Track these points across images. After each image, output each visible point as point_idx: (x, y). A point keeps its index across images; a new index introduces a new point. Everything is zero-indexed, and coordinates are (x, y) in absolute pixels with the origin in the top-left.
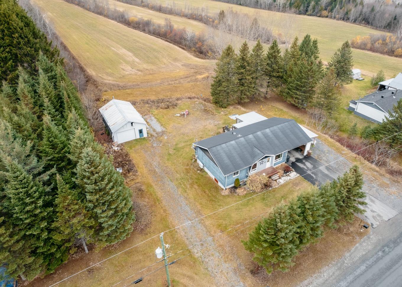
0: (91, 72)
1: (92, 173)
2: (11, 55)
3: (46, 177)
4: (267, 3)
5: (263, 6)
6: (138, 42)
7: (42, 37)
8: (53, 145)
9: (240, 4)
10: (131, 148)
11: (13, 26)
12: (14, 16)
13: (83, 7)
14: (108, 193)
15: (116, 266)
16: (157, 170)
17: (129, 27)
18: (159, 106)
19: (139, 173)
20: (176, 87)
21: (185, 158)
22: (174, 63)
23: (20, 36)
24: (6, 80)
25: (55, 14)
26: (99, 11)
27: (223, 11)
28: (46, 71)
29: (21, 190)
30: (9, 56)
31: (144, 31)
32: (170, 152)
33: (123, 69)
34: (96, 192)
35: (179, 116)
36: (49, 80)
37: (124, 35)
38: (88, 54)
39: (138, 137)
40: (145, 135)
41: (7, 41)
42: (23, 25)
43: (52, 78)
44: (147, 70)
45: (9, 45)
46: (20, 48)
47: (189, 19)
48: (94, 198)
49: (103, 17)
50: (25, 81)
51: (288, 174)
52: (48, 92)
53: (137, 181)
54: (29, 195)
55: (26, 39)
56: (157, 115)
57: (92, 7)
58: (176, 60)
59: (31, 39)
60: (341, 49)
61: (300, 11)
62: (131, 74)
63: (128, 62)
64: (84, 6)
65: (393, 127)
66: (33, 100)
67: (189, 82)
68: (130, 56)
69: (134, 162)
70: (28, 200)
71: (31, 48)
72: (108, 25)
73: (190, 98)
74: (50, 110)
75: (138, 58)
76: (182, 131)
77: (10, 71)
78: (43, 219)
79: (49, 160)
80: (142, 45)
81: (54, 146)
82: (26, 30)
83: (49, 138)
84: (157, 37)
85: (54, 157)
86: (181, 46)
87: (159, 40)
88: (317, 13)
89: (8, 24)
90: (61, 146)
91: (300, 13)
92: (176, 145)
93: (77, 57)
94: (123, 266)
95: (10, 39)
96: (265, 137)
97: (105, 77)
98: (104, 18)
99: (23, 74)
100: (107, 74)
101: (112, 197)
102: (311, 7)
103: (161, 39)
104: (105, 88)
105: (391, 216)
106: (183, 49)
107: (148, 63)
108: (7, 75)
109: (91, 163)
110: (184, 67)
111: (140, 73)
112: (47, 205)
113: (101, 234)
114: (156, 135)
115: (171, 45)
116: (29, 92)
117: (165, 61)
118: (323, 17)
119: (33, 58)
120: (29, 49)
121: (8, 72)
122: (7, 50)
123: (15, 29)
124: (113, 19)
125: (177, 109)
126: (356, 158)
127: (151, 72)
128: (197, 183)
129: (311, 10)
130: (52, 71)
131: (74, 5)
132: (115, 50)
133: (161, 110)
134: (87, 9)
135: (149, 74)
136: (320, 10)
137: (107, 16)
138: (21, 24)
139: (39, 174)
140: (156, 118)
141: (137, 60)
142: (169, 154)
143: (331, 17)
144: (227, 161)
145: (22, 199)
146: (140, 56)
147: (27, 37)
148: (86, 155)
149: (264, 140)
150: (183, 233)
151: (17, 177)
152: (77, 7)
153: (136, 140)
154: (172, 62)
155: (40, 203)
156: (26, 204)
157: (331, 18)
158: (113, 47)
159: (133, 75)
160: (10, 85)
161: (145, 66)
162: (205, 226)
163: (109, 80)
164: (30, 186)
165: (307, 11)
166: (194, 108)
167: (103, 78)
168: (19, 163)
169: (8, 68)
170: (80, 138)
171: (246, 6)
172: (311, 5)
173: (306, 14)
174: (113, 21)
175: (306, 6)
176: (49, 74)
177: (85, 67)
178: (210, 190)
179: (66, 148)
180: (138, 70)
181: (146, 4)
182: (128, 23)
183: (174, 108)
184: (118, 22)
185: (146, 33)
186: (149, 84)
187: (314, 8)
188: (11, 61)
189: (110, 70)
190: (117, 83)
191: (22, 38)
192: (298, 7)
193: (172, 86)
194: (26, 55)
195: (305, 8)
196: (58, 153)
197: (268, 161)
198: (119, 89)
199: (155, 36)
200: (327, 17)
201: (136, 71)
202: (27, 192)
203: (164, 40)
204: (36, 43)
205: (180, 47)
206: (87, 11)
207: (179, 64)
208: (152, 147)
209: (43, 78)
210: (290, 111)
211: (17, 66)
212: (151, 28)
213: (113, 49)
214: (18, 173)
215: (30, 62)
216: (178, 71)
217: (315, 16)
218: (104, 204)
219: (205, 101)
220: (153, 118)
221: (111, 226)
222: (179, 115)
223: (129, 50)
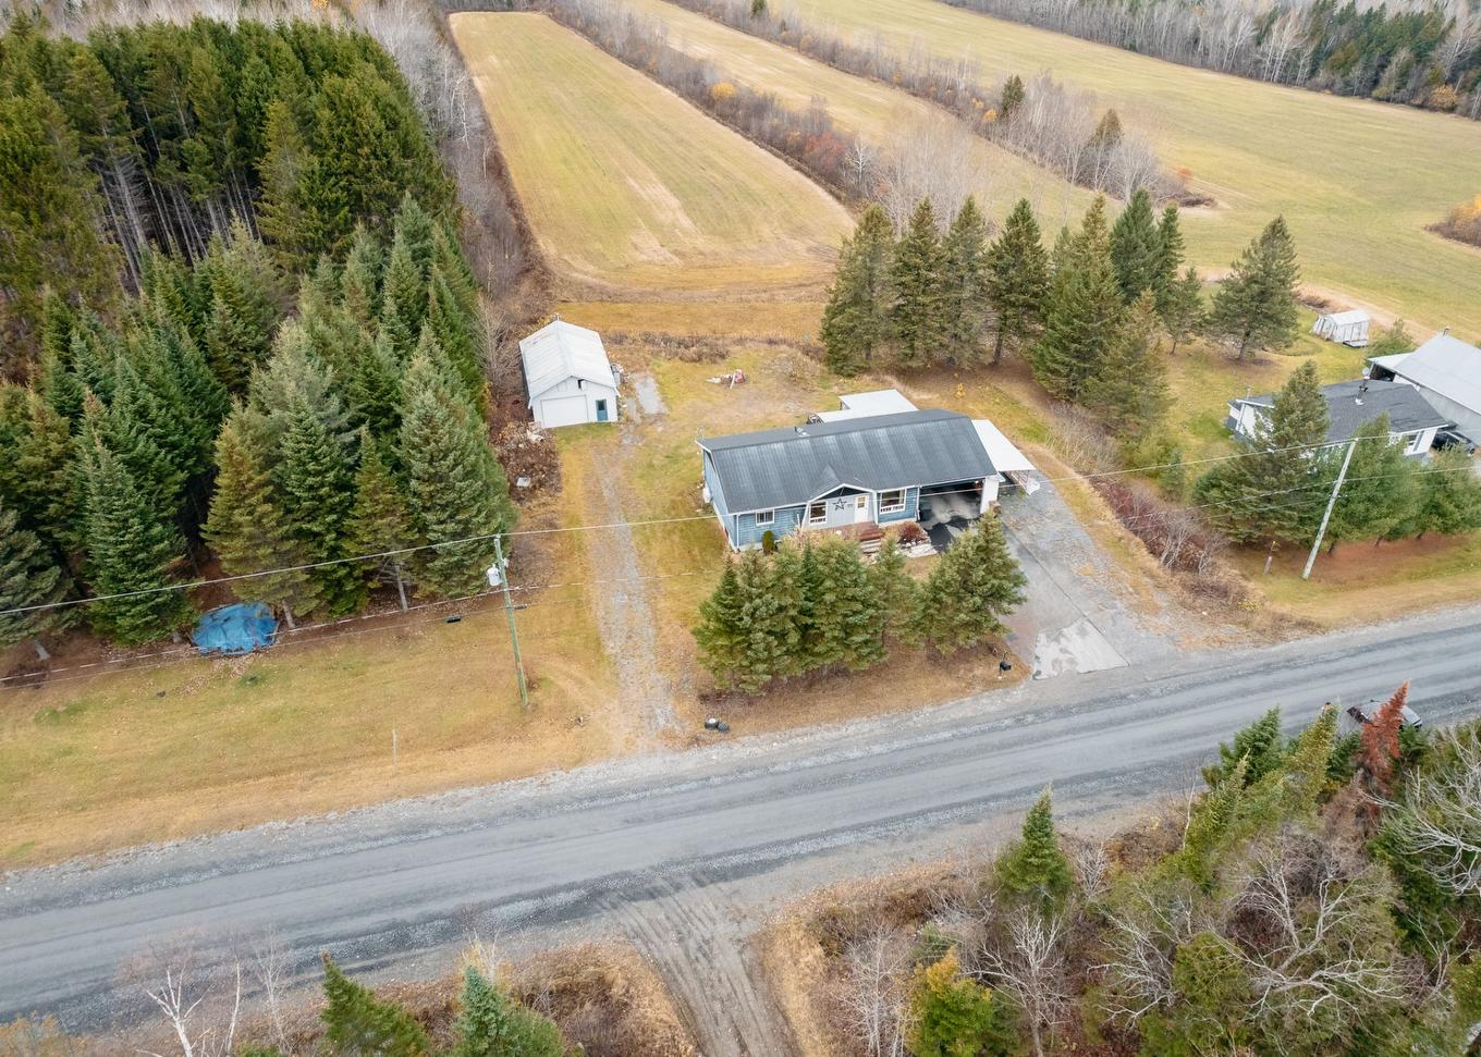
0: (546, 246)
1: (427, 441)
2: (349, 195)
3: (348, 438)
4: (1228, 47)
5: (1212, 58)
6: (712, 165)
7: (421, 155)
8: (371, 383)
9: (1132, 48)
10: (568, 441)
11: (362, 128)
12: (369, 107)
13: (595, 38)
14: (452, 488)
15: (450, 640)
16: (606, 493)
17: (707, 115)
18: (677, 354)
19: (563, 494)
20: (755, 309)
21: (682, 479)
22: (788, 241)
23: (374, 153)
24: (329, 252)
25: (507, 62)
26: (635, 56)
27: (1018, 79)
28: (413, 236)
29: (303, 445)
30: (343, 196)
31: (745, 130)
32: (655, 462)
33: (636, 247)
34: (431, 479)
35: (718, 385)
36: (414, 259)
37: (681, 141)
38: (556, 191)
39: (594, 418)
40: (612, 416)
41: (346, 162)
42: (383, 127)
43: (421, 256)
44: (701, 253)
45: (347, 173)
46: (369, 180)
47: (915, 95)
48: (425, 489)
49: (642, 75)
50: (364, 259)
51: (908, 544)
52: (403, 286)
53: (553, 508)
54: (315, 459)
55: (385, 160)
56: (664, 375)
57: (618, 42)
58: (799, 231)
59: (395, 159)
60: (1258, 241)
61: (1347, 84)
62: (650, 263)
63: (656, 227)
64: (598, 35)
65: (1244, 470)
66: (369, 301)
67: (799, 300)
68: (669, 207)
69: (563, 470)
70: (311, 467)
71: (391, 180)
72: (647, 104)
73: (771, 342)
74: (393, 324)
75: (691, 218)
76: (706, 419)
77: (341, 232)
78: (332, 510)
79: (361, 410)
80: (719, 178)
81: (372, 385)
82: (389, 139)
83: (366, 367)
84: (775, 155)
85: (370, 406)
86: (834, 188)
87: (781, 162)
88: (1414, 92)
89: (354, 125)
90: (385, 386)
91: (1347, 91)
92: (678, 447)
93: (523, 201)
94: (463, 643)
95: (353, 157)
96: (868, 448)
97: (579, 263)
98: (645, 78)
99: (362, 240)
100: (589, 256)
101: (460, 498)
102: (1392, 70)
103: (786, 161)
104: (565, 293)
105: (1100, 666)
106: (838, 198)
107: (713, 232)
108: (333, 241)
109: (427, 420)
110: (812, 255)
111: (677, 260)
112: (341, 486)
113: (430, 565)
114: (638, 420)
115: (809, 182)
116: (364, 282)
117: (766, 231)
118: (1433, 109)
119: (393, 204)
120: (387, 182)
121: (337, 234)
122: (342, 183)
123: (366, 136)
124: (668, 84)
125: (723, 364)
126: (1120, 539)
127: (709, 262)
128: (682, 531)
129: (1390, 81)
130: (426, 237)
131: (571, 31)
132: (637, 186)
133: (680, 363)
134: (603, 46)
135: (700, 267)
136: (1428, 84)
137: (653, 73)
138: (380, 125)
139: (339, 431)
140: (657, 381)
141: (686, 222)
142: (651, 466)
143: (1469, 110)
144: (746, 483)
145: (304, 464)
146: (701, 211)
147: (386, 156)
148: (419, 404)
149: (863, 453)
150: (601, 613)
151: (301, 421)
152: (577, 37)
153: (588, 426)
154: (784, 237)
155: (330, 477)
156: (308, 473)
157: (1466, 114)
158: (635, 178)
159: (656, 265)
160: (335, 264)
161: (701, 242)
162: (655, 610)
163: (584, 271)
164: (319, 442)
165: (1376, 82)
166: (768, 367)
167: (570, 266)
168: (310, 402)
169: (337, 225)
170: (419, 375)
171: (1153, 54)
172: (1395, 60)
173: (1369, 96)
174: (667, 92)
175: (1375, 64)
176: (416, 246)
177: (534, 229)
178: (702, 550)
179: (393, 393)
180: (676, 253)
181: (792, 33)
182: (706, 101)
183: (715, 362)
184: (681, 96)
185: (748, 138)
186: (687, 293)
187: (1404, 74)
188: (347, 208)
189: (598, 246)
190: (605, 283)
191: (377, 158)
192: (1344, 66)
193: (747, 305)
194: (380, 196)
195: (1371, 73)
196: (377, 399)
197: (861, 506)
198: (601, 301)
199: (771, 151)
200: (1451, 109)
201: (669, 255)
202: (311, 451)
203: (792, 165)
204: (404, 170)
205: (831, 193)
206: (602, 54)
207: (799, 246)
208: (619, 445)
209: (400, 250)
210: (1038, 408)
211: (354, 220)
212: (769, 122)
213: (631, 182)
214: (303, 413)
215: (386, 213)
216: (787, 264)
217: (1403, 102)
218: (444, 508)
219: (807, 353)
220: (651, 381)
221: (450, 553)
222: (718, 381)
223: (676, 190)
